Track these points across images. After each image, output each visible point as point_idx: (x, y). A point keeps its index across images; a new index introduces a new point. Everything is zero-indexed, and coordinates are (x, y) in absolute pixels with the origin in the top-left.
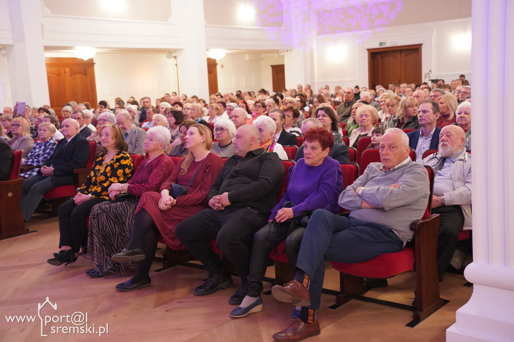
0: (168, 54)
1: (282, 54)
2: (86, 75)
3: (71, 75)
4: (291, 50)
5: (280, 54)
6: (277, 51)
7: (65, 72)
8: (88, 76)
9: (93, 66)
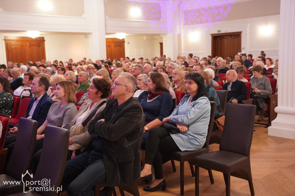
0: (85, 35)
1: (162, 36)
2: (39, 47)
3: (30, 47)
4: (166, 34)
5: (161, 36)
6: (159, 35)
7: (26, 45)
8: (41, 47)
9: (44, 42)
